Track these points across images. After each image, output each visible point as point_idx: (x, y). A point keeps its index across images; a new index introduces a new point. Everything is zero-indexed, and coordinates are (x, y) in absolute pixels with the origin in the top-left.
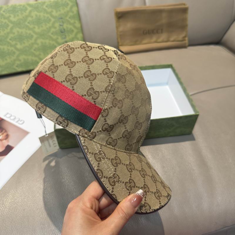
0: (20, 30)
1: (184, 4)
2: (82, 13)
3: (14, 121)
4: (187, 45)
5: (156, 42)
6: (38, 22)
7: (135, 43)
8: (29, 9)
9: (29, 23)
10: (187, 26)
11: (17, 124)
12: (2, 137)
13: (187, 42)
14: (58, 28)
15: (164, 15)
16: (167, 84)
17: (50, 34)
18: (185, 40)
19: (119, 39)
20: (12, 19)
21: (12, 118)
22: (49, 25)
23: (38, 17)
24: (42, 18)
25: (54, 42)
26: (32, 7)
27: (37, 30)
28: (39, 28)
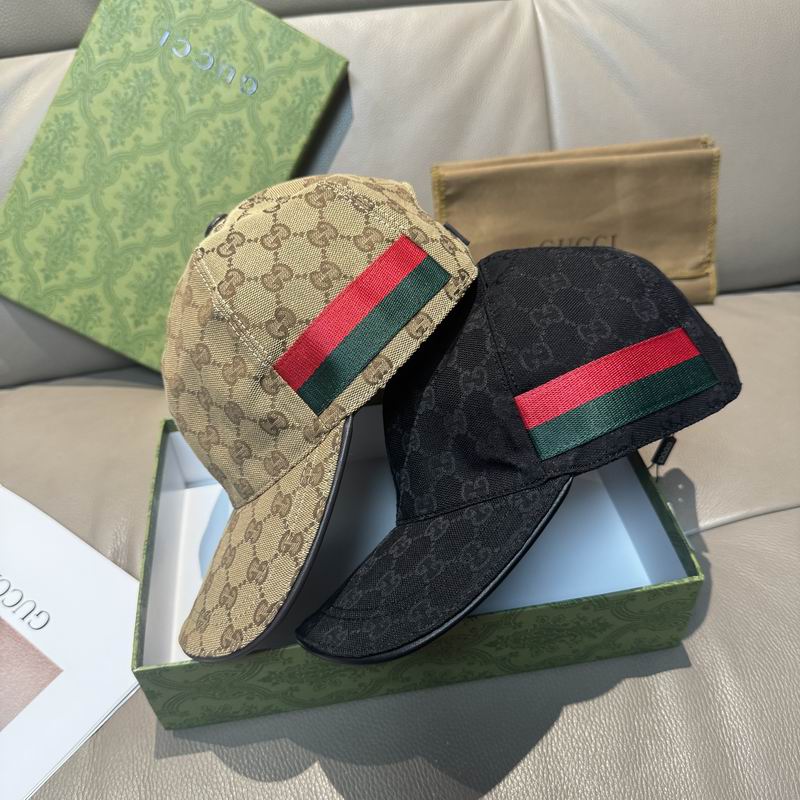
8: (74, 108)
9: (113, 144)
17: (189, 109)
22: (160, 91)
23: (113, 101)
24: (126, 94)
25: (221, 117)
26: (74, 95)
27: (150, 137)
28: (148, 126)
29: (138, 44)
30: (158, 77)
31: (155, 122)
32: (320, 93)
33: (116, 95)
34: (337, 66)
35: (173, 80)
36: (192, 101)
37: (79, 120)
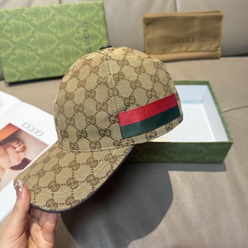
0: (42, 34)
1: (219, 12)
2: (108, 18)
3: (32, 132)
4: (220, 55)
5: (186, 51)
6: (62, 26)
7: (164, 52)
8: (53, 12)
9: (51, 27)
10: (221, 35)
11: (35, 136)
12: (19, 149)
13: (219, 52)
14: (82, 34)
15: (196, 23)
16: (202, 102)
17: (73, 39)
18: (218, 51)
19: (146, 47)
20: (35, 22)
21: (30, 128)
22: (72, 30)
24: (65, 23)
25: (77, 49)
26: (56, 10)
27: (60, 35)
29: (79, 18)
30: (75, 27)
31: (64, 33)
33: (64, 20)
35: (77, 32)
37: (51, 15)
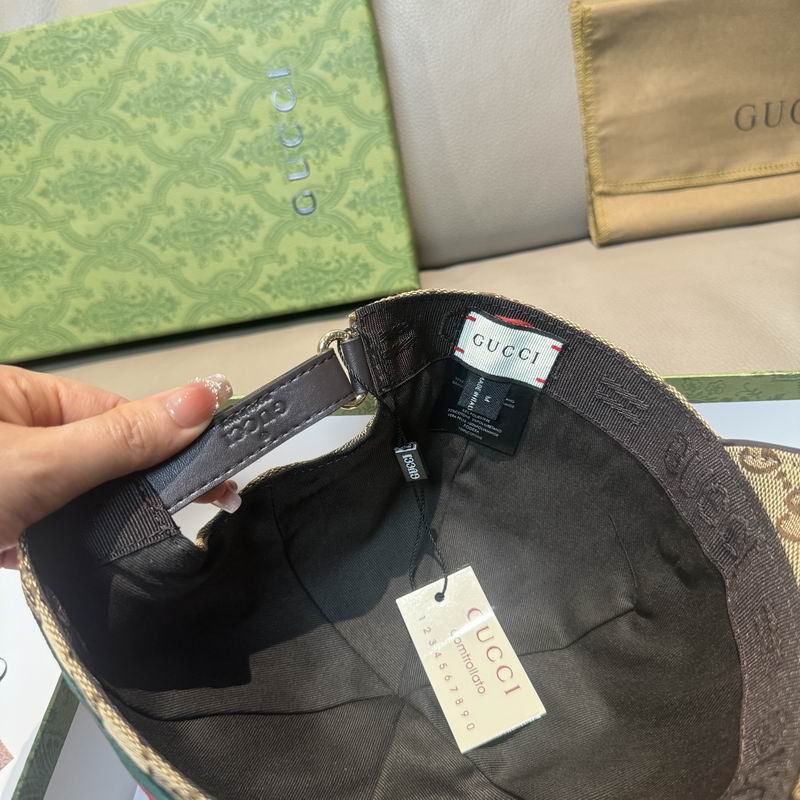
0: (86, 147)
6: (170, 96)
8: (129, 36)
9: (125, 107)
17: (227, 157)
20: (51, 91)
22: (222, 112)
23: (170, 70)
24: (188, 79)
25: (247, 199)
26: (143, 25)
27: (164, 140)
28: (173, 130)
29: (248, 50)
30: (233, 99)
31: (184, 132)
32: (359, 285)
33: (178, 69)
34: (401, 282)
35: (243, 117)
36: (238, 155)
37: (121, 51)
